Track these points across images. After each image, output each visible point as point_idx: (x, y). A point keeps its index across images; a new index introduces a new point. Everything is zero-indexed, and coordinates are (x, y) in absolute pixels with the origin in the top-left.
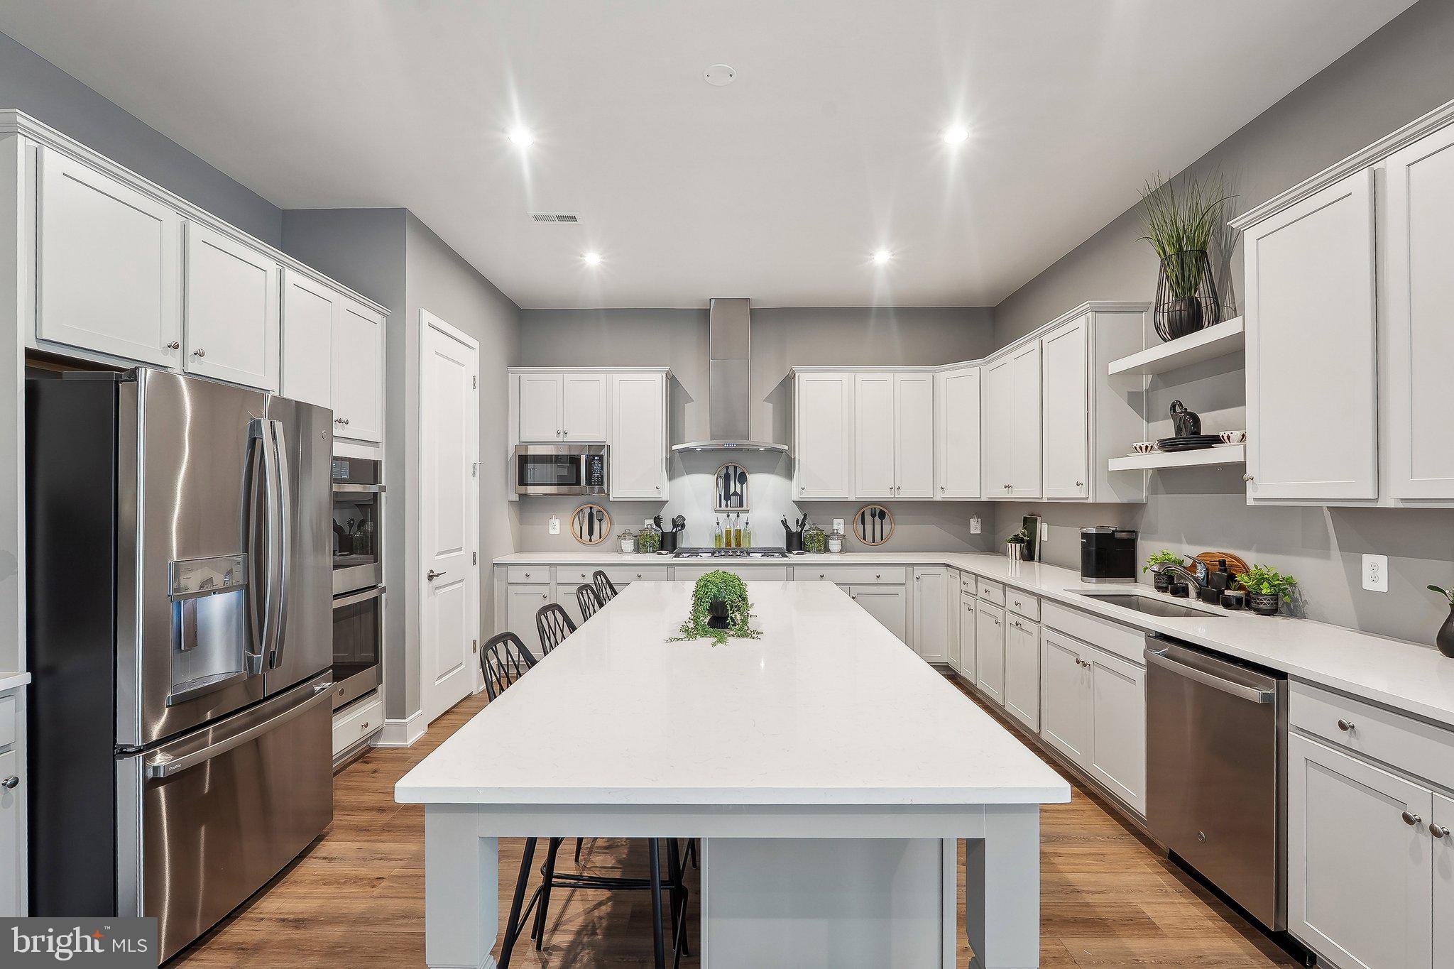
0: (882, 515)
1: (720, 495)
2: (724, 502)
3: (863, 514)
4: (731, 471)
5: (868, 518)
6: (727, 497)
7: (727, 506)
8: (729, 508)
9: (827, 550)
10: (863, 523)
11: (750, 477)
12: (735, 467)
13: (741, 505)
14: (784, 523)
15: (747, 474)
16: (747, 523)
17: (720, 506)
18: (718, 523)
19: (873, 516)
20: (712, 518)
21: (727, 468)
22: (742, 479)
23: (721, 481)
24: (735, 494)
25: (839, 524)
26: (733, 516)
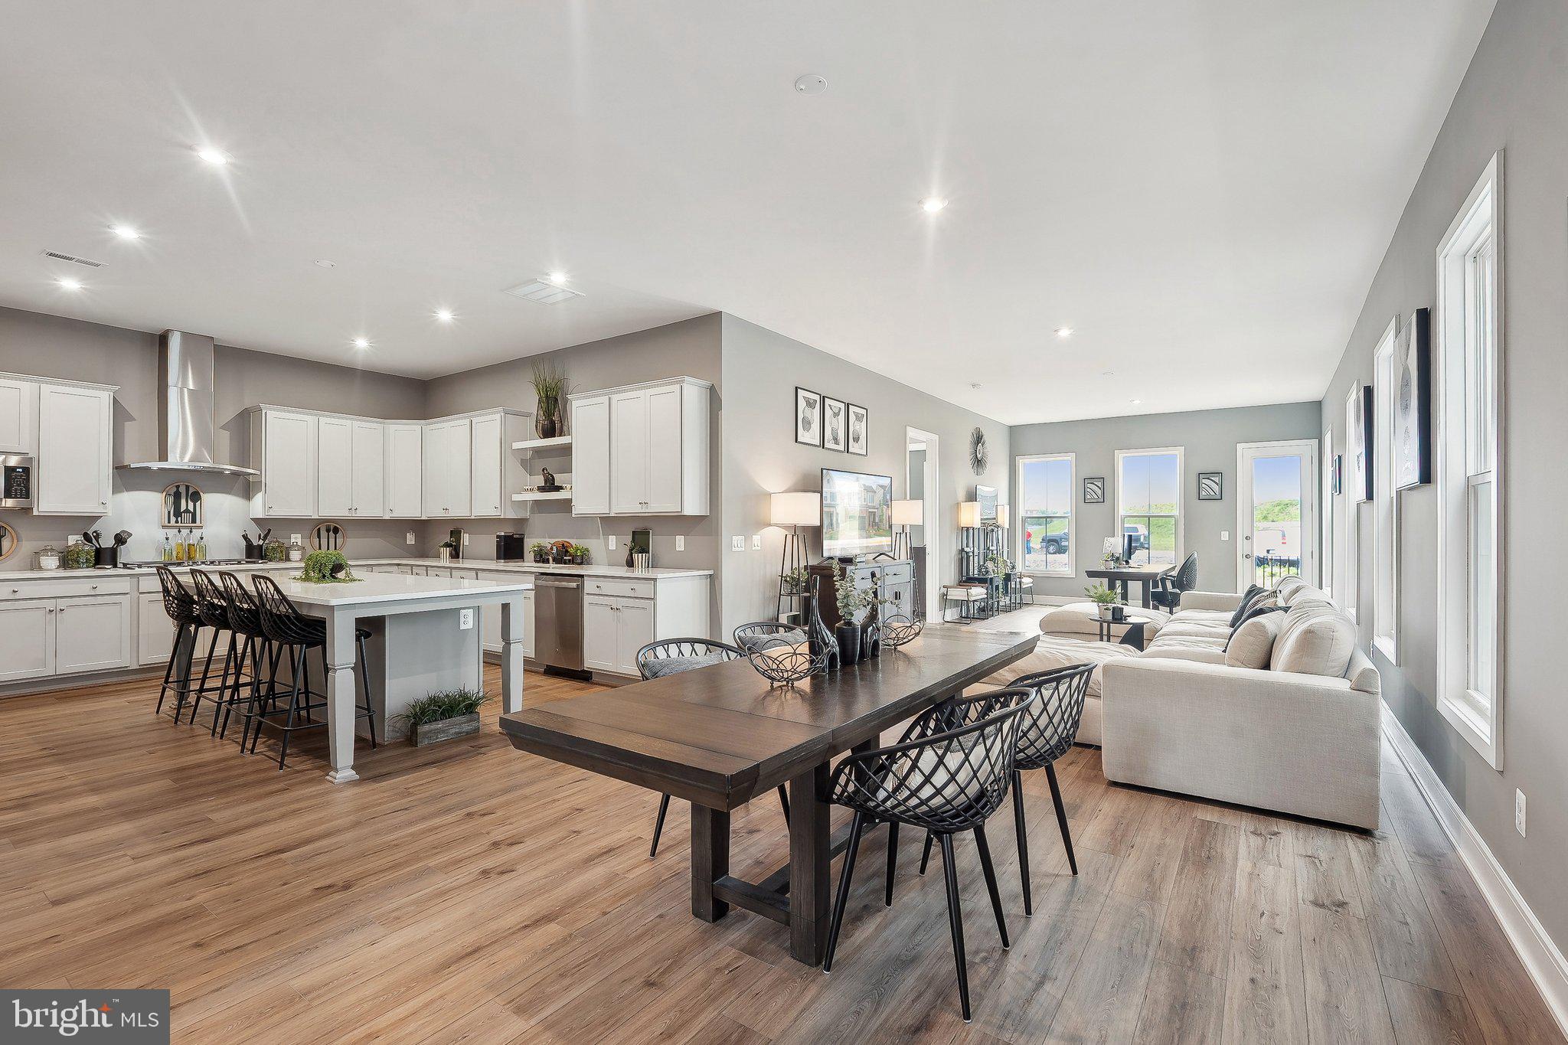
0: (336, 531)
1: (169, 512)
2: (173, 519)
3: (319, 530)
4: (182, 490)
5: (323, 533)
6: (178, 513)
7: (177, 522)
8: (179, 524)
9: (288, 559)
10: (319, 537)
11: (205, 497)
12: (187, 487)
13: (194, 521)
14: (245, 537)
15: (201, 494)
16: (202, 538)
17: (169, 522)
18: (167, 539)
19: (328, 531)
20: (161, 534)
21: (178, 487)
22: (196, 497)
23: (171, 499)
24: (187, 511)
25: (296, 538)
26: (185, 532)
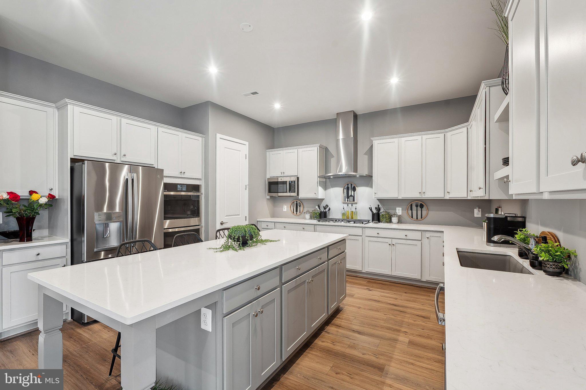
0: (422, 206)
1: (345, 196)
2: (346, 199)
3: (411, 205)
4: (350, 186)
5: (414, 208)
6: (348, 197)
7: (348, 201)
8: (349, 202)
9: (390, 221)
10: (411, 209)
11: (358, 189)
12: (351, 184)
13: (354, 201)
14: (371, 209)
15: (356, 187)
16: (356, 209)
17: (345, 201)
18: (344, 208)
19: (417, 206)
20: (342, 206)
21: (348, 184)
22: (354, 189)
23: (345, 191)
24: (351, 196)
25: (399, 210)
26: (350, 205)
